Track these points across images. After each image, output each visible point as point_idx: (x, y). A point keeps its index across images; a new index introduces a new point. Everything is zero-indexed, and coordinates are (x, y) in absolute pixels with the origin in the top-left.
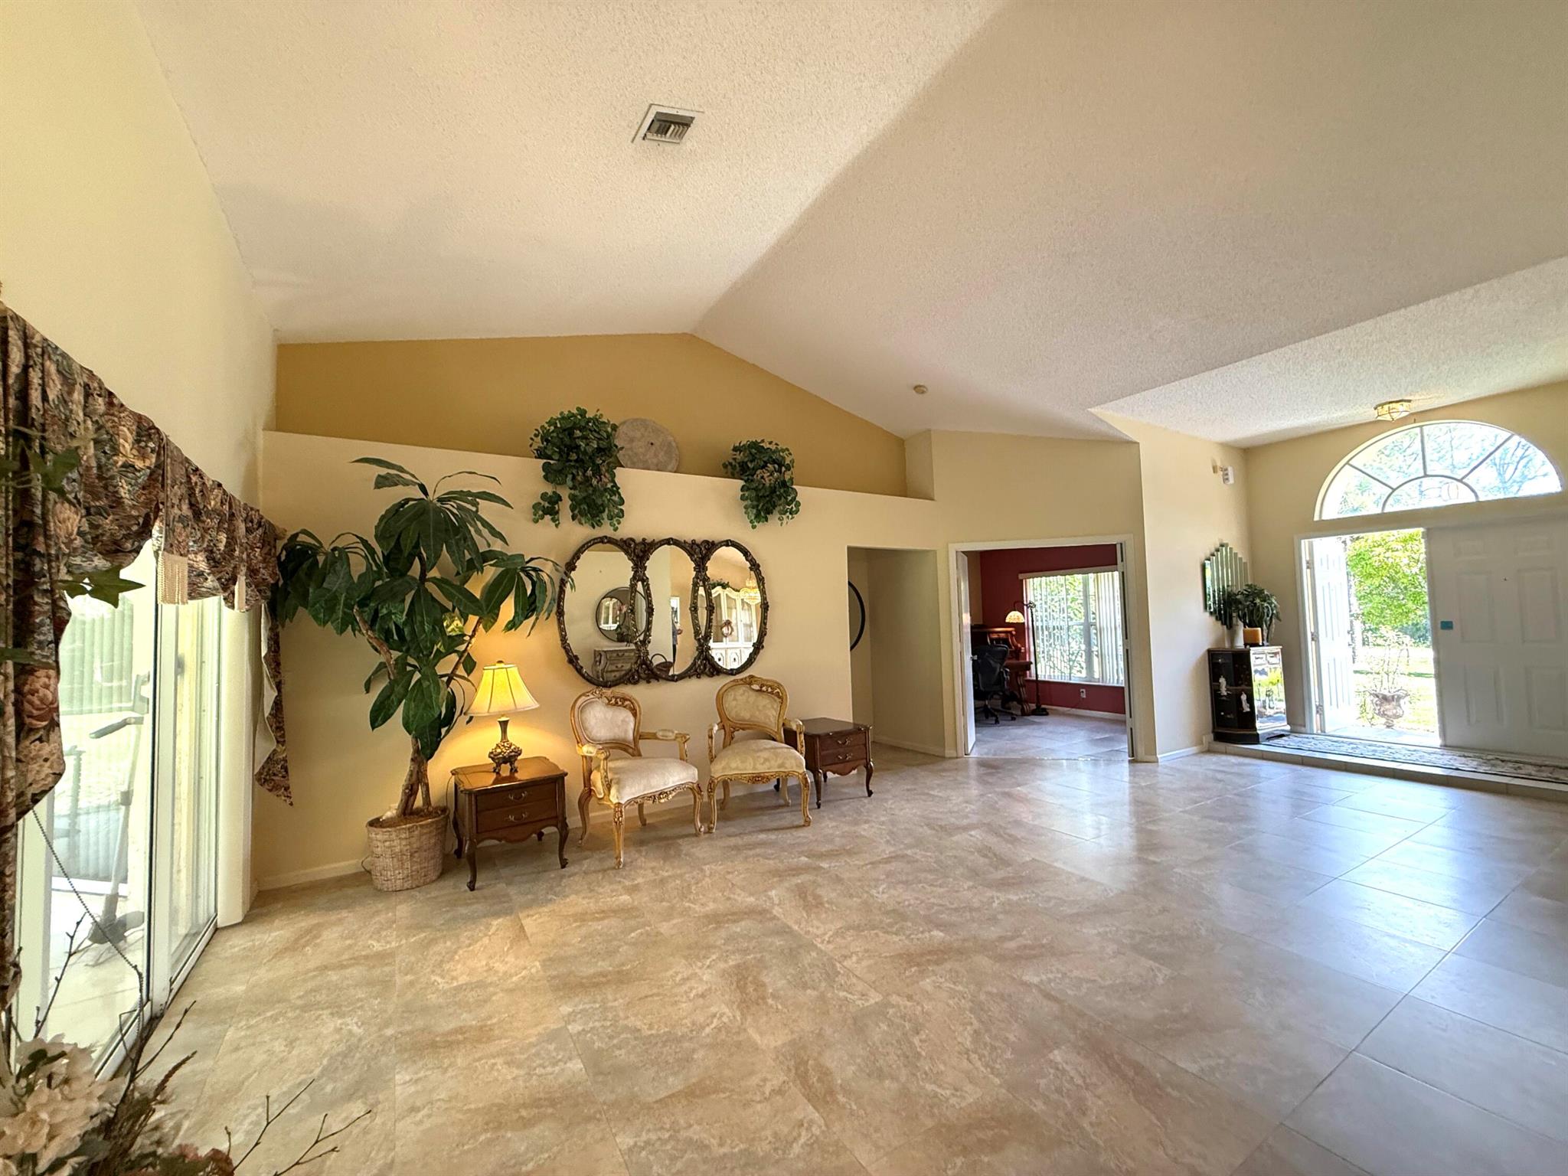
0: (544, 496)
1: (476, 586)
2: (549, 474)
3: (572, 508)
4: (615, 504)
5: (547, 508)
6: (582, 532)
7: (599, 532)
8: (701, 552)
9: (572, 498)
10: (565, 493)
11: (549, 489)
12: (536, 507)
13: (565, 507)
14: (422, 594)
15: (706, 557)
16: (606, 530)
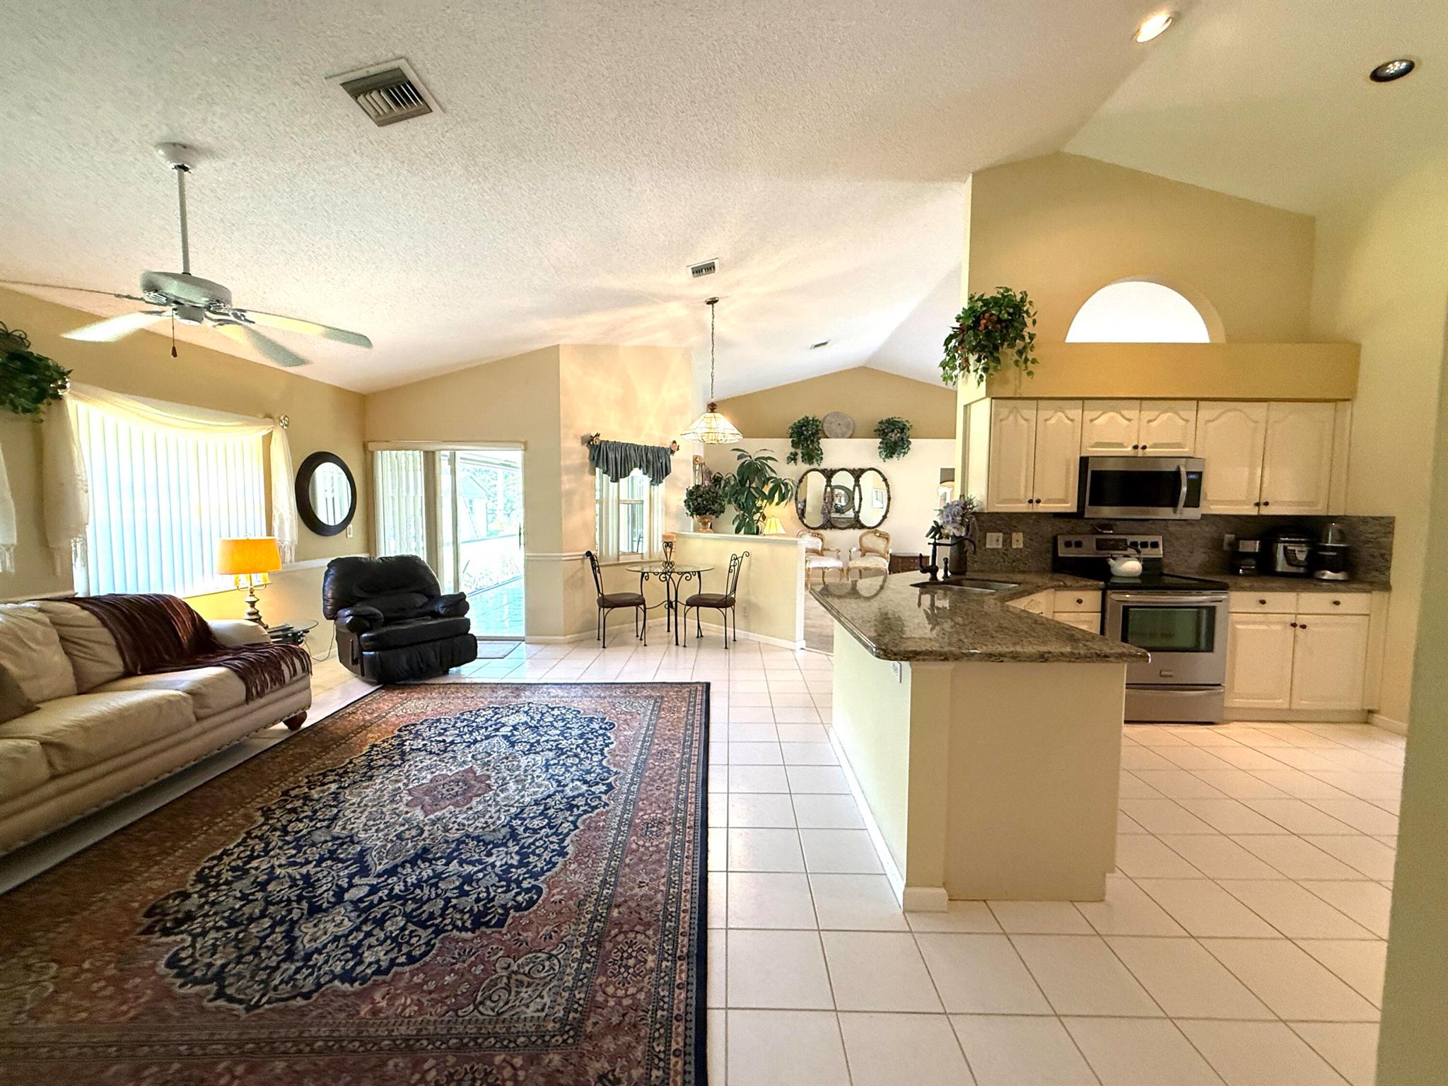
0: (791, 453)
1: (766, 490)
2: (794, 445)
3: (802, 457)
4: (818, 455)
5: (793, 458)
6: (806, 467)
7: (812, 467)
8: (857, 474)
9: (802, 453)
10: (799, 451)
11: (793, 450)
12: (788, 458)
13: (799, 457)
14: (750, 491)
15: (859, 476)
16: (815, 466)
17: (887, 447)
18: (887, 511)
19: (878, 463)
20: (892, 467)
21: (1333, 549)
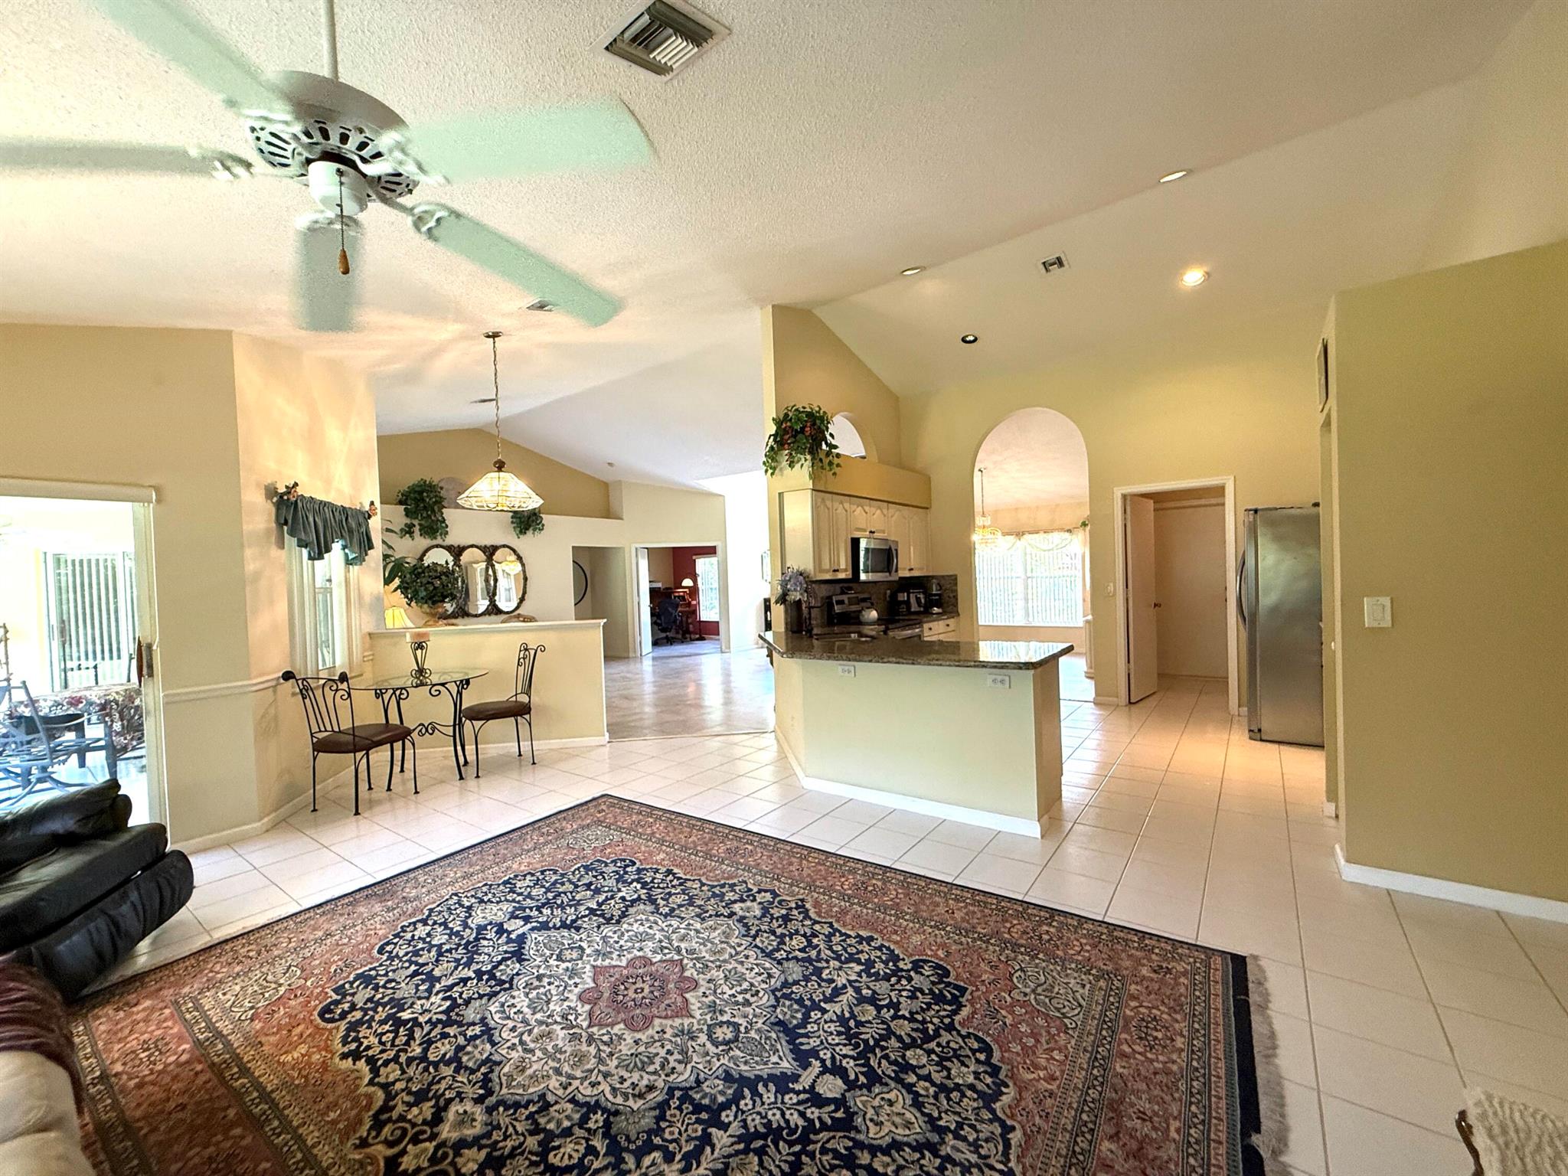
0: (406, 525)
2: (408, 513)
3: (420, 530)
4: (444, 528)
5: (408, 531)
6: (426, 542)
7: (435, 542)
8: (490, 552)
9: (420, 525)
10: (416, 522)
11: (408, 521)
12: (402, 530)
13: (417, 529)
15: (493, 554)
16: (439, 541)
17: (521, 522)
18: (524, 593)
19: (512, 539)
20: (526, 544)
21: (935, 595)
